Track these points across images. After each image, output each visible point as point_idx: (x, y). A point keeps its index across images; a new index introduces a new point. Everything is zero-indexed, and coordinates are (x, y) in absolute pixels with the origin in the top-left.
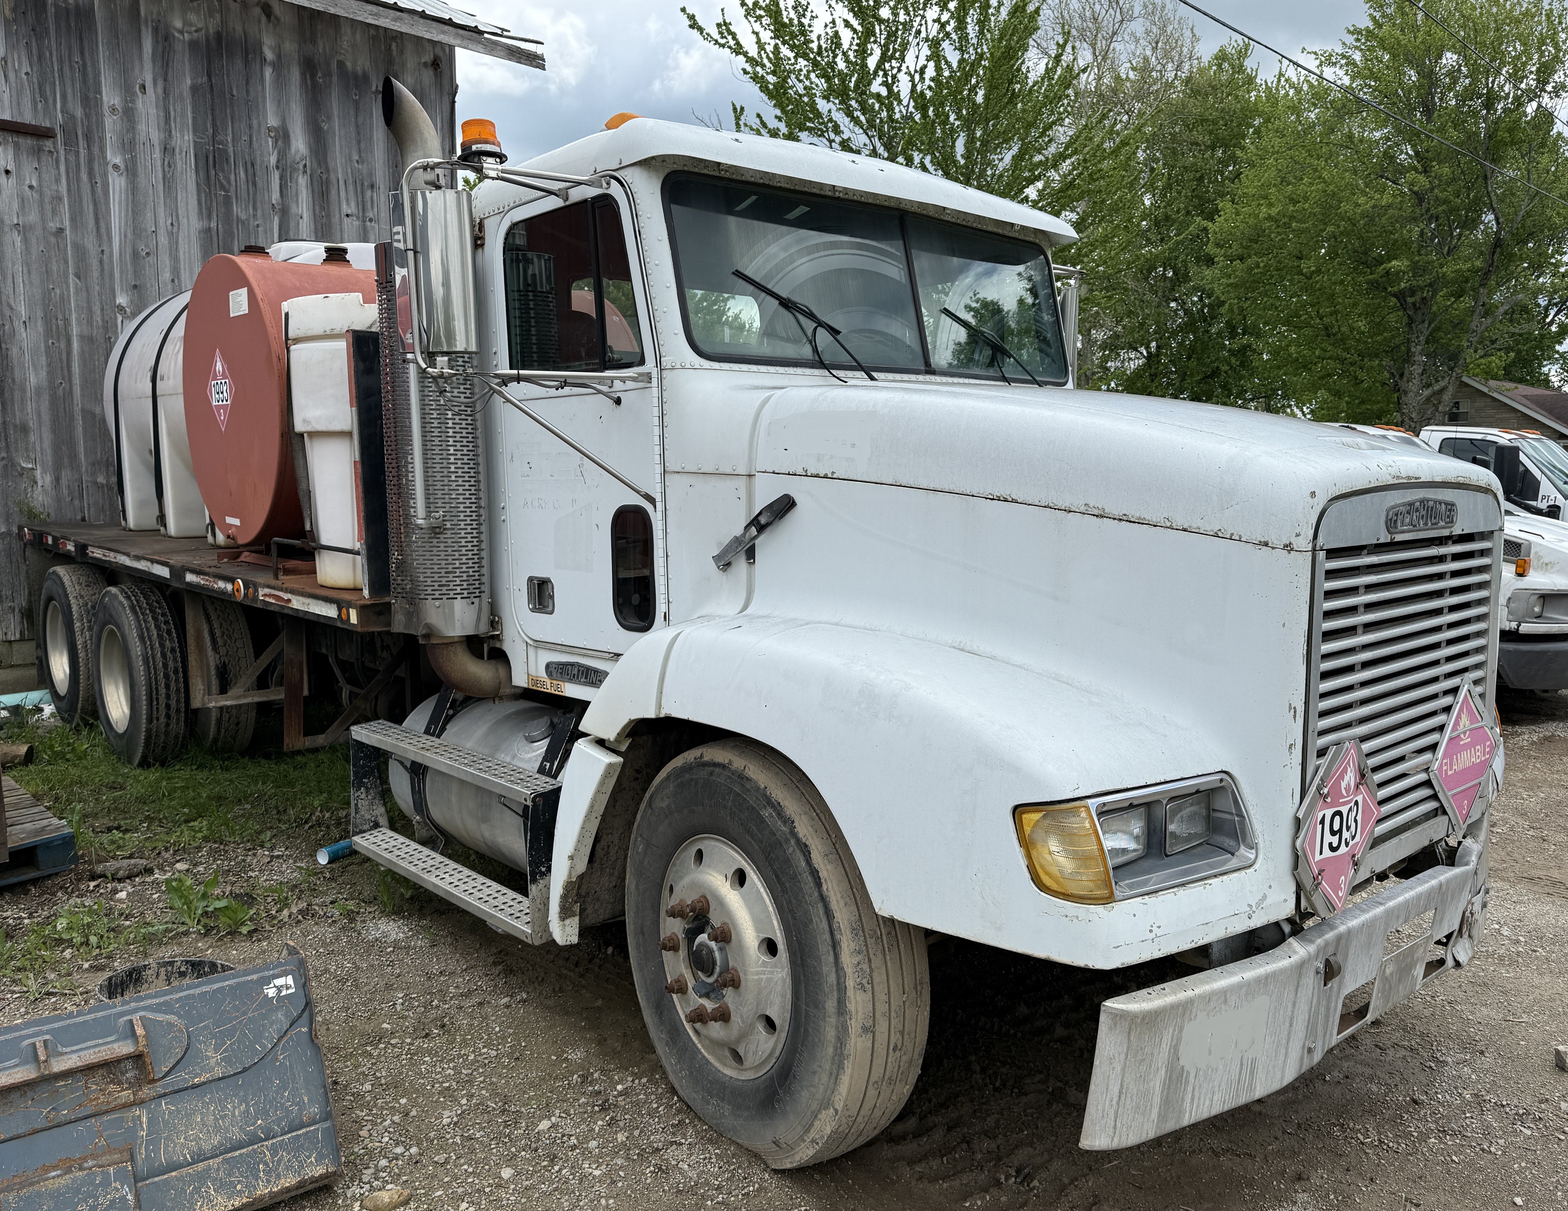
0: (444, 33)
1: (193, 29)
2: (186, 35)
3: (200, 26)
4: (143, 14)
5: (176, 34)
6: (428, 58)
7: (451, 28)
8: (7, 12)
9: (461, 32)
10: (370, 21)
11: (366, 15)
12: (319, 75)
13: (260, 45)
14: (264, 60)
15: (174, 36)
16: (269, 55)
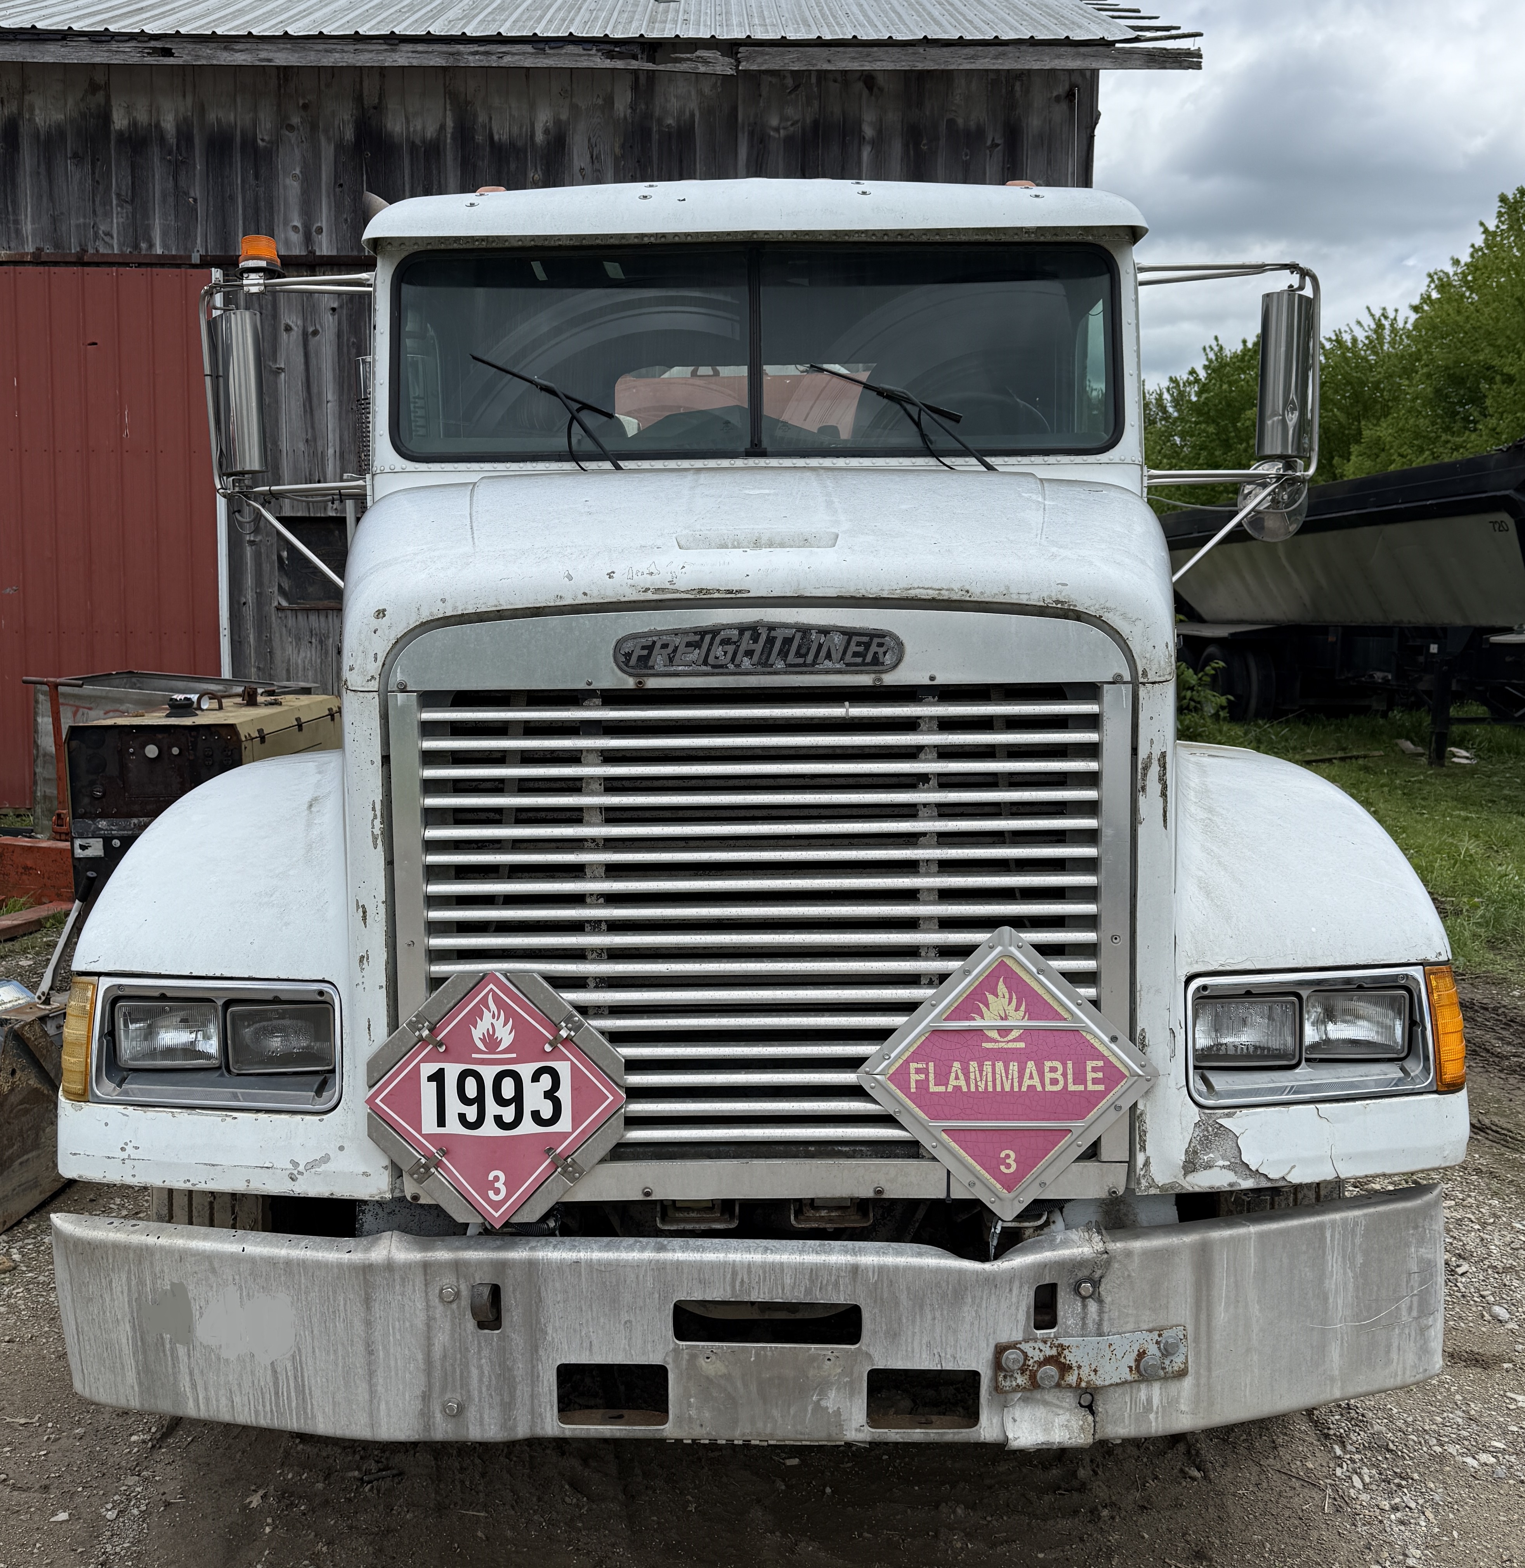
0: (1059, 57)
1: (789, 123)
2: (782, 131)
3: (796, 118)
4: (740, 120)
5: (772, 133)
6: (1061, 90)
7: (1069, 49)
8: (617, 150)
9: (1083, 50)
10: (968, 67)
11: (960, 61)
12: (925, 142)
13: (859, 123)
14: (862, 139)
15: (769, 136)
16: (869, 132)
